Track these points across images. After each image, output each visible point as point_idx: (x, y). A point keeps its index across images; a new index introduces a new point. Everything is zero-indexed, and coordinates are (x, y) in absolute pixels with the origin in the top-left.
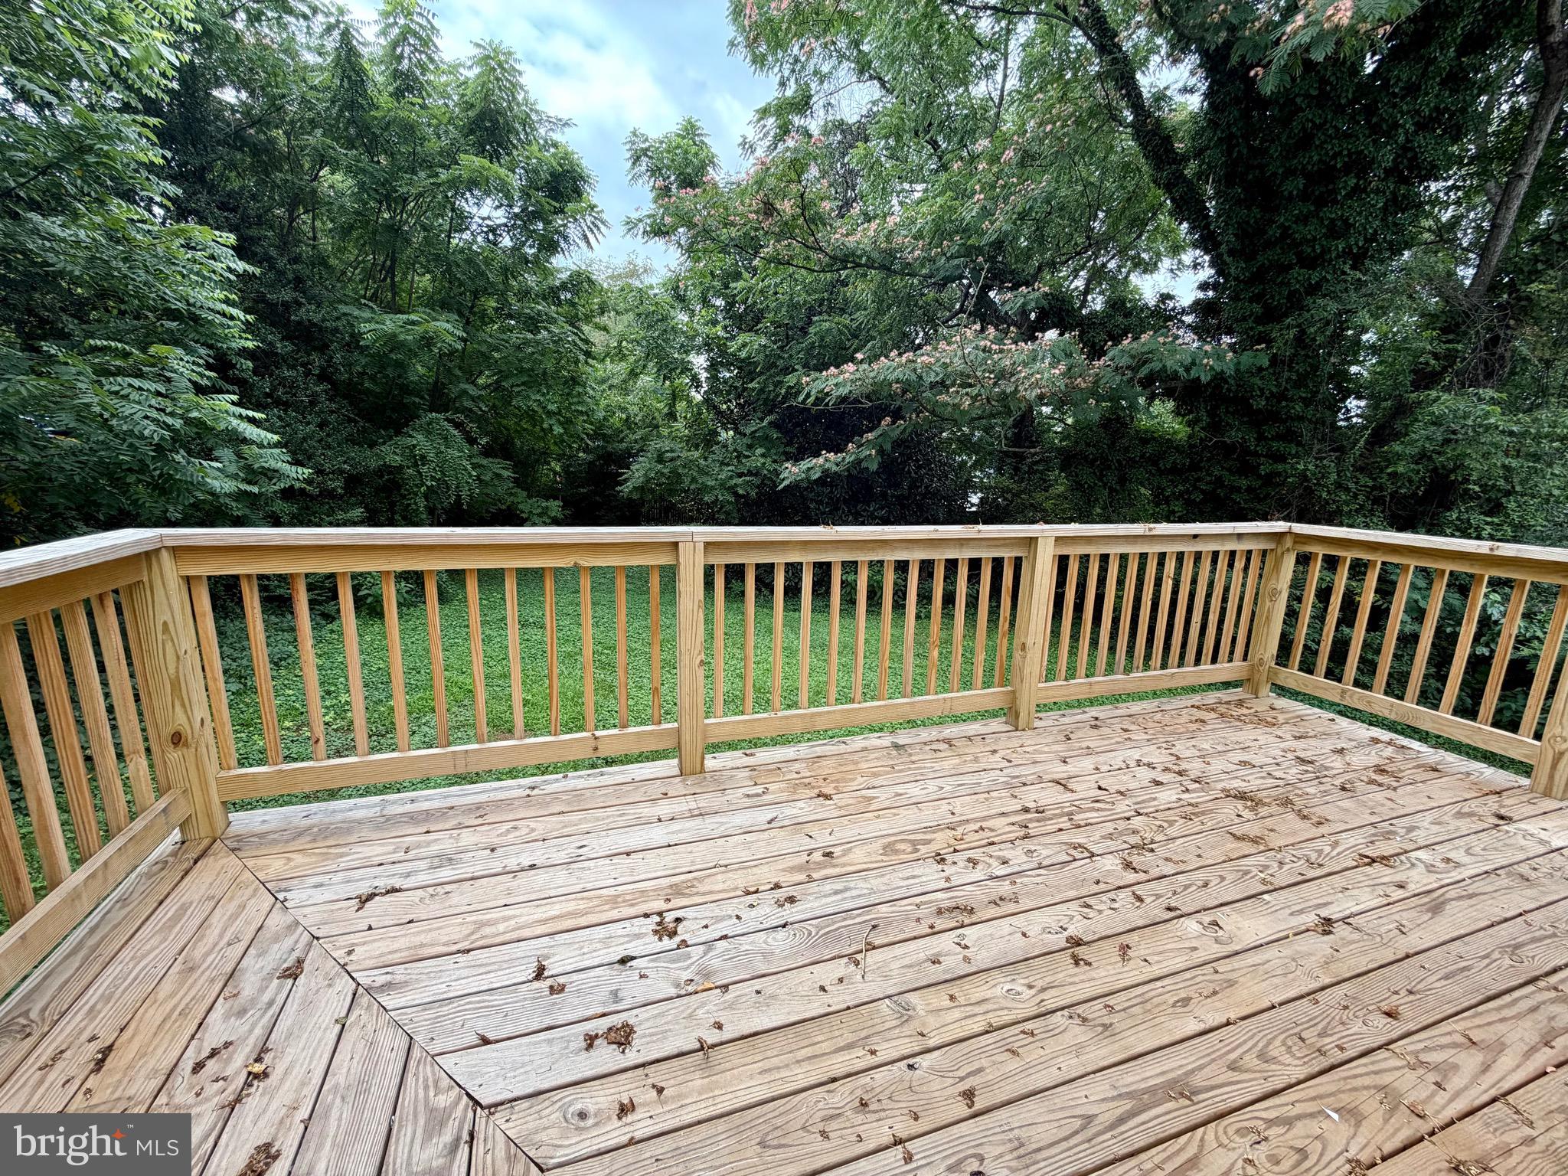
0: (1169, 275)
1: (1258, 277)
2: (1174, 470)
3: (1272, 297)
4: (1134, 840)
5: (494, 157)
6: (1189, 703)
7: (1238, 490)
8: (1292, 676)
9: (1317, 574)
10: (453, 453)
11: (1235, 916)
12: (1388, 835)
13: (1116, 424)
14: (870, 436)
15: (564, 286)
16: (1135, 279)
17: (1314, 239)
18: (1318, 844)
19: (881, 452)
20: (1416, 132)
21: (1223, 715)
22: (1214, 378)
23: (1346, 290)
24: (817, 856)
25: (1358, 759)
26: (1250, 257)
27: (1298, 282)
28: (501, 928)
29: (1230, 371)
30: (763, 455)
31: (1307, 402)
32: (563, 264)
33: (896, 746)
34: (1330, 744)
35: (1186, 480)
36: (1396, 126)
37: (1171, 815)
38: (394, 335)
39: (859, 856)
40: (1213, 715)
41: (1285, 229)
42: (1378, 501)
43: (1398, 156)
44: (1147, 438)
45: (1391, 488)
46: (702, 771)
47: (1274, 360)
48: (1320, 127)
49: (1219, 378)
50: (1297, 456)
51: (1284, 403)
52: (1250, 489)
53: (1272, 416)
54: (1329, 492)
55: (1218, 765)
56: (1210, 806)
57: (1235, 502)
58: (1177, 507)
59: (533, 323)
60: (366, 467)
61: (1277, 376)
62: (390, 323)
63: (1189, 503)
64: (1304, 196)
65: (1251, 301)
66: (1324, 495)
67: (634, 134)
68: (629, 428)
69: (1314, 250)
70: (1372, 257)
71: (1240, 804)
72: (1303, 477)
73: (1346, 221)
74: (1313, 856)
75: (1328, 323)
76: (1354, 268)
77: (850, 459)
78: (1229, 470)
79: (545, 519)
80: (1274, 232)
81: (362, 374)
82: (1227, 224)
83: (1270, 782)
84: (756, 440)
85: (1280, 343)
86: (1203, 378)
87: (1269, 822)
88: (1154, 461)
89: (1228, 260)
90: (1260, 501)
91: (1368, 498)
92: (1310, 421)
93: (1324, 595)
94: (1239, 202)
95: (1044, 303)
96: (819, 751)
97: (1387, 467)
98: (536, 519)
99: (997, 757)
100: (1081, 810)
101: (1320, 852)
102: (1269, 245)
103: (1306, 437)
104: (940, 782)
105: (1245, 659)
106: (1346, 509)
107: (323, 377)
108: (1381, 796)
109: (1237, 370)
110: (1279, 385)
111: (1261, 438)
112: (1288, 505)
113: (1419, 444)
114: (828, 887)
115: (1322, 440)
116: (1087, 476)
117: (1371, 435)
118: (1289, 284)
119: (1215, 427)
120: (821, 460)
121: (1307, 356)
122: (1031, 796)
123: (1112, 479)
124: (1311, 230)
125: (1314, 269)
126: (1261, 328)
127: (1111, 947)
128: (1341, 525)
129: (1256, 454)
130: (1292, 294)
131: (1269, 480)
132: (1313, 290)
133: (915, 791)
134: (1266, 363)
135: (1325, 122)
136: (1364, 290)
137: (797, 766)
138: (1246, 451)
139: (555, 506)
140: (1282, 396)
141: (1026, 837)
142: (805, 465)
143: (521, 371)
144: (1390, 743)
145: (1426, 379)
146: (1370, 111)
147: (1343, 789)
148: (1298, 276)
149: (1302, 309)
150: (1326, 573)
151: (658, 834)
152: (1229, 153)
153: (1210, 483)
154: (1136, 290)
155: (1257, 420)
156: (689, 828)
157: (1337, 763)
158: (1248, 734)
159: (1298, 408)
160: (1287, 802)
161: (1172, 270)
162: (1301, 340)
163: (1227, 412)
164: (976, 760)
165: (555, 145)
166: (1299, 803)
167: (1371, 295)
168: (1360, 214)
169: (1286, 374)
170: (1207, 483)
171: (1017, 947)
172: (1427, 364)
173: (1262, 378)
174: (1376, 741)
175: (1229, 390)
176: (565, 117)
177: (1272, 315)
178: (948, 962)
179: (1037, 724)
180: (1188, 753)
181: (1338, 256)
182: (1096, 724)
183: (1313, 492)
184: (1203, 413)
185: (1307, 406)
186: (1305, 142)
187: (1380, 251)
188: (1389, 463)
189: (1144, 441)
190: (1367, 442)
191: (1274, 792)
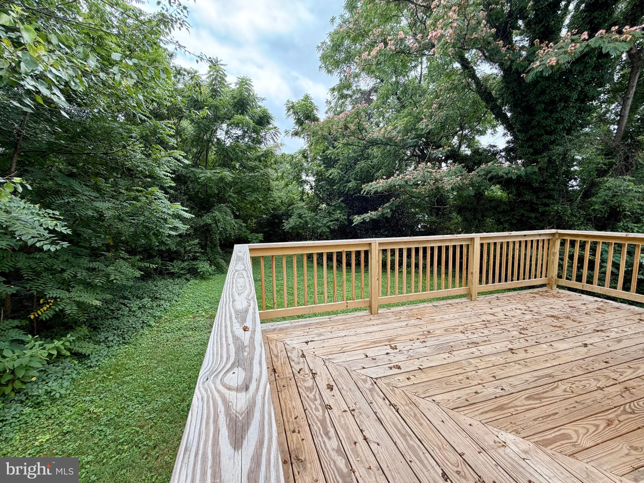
0: (491, 135)
1: (530, 139)
2: (504, 212)
3: (537, 146)
4: (521, 327)
5: (242, 113)
6: (529, 292)
7: (531, 218)
8: (564, 282)
9: (568, 249)
10: (228, 218)
11: (556, 344)
12: (602, 325)
13: (479, 195)
14: (387, 205)
15: (262, 155)
16: (477, 138)
17: (551, 125)
18: (580, 327)
19: (391, 210)
20: (585, 86)
21: (541, 295)
22: (517, 177)
23: (566, 143)
24: (426, 332)
25: (591, 306)
26: (526, 132)
27: (546, 140)
28: (349, 348)
29: (523, 174)
30: (339, 213)
31: (555, 183)
32: (263, 147)
33: (434, 306)
34: (580, 302)
35: (509, 216)
36: (577, 85)
37: (531, 322)
38: (210, 178)
39: (438, 332)
40: (537, 295)
41: (539, 122)
42: (589, 220)
43: (579, 94)
44: (491, 199)
45: (594, 215)
46: (378, 313)
47: (540, 169)
48: (547, 87)
49: (519, 177)
50: (553, 204)
51: (546, 184)
52: (536, 218)
53: (542, 189)
54: (568, 217)
55: (542, 309)
56: (543, 319)
57: (530, 222)
58: (506, 225)
59: (253, 169)
60: (200, 225)
61: (542, 174)
62: (209, 173)
63: (511, 224)
64: (545, 110)
65: (528, 148)
66: (567, 218)
67: (288, 101)
68: (283, 205)
69: (551, 128)
70: (574, 130)
71: (553, 319)
72: (557, 211)
73: (562, 118)
74: (579, 330)
75: (560, 155)
76: (567, 134)
77: (379, 213)
78: (526, 210)
79: (257, 241)
80: (534, 123)
81: (198, 192)
82: (516, 121)
83: (561, 313)
84: (336, 208)
85: (542, 163)
86: (513, 177)
87: (563, 323)
88: (495, 208)
89: (518, 134)
90: (540, 222)
91: (585, 219)
92: (557, 190)
93: (571, 257)
94: (520, 113)
95: (448, 153)
96: (410, 308)
97: (591, 207)
98: (254, 241)
99: (468, 308)
100: (501, 321)
101: (581, 329)
102: (533, 127)
103: (556, 196)
104: (454, 315)
105: (546, 277)
106: (576, 223)
107: (185, 194)
108: (599, 315)
109: (526, 173)
110: (543, 178)
111: (538, 198)
112: (552, 223)
113: (603, 197)
114: (433, 339)
115: (563, 197)
116: (469, 215)
117: (584, 194)
118: (542, 141)
119: (519, 194)
120: (369, 214)
121: (553, 166)
122: (484, 318)
123: (479, 216)
124: (549, 122)
125: (552, 135)
126: (533, 157)
127: (522, 350)
128: (575, 229)
129: (537, 204)
130: (544, 145)
131: (543, 213)
132: (552, 142)
133: (446, 317)
134: (537, 170)
135: (550, 85)
136: (572, 142)
137: (406, 312)
138: (532, 203)
139: (261, 236)
140: (545, 182)
141: (486, 327)
142: (363, 216)
143: (250, 186)
144: (601, 301)
145: (602, 173)
146: (567, 80)
147: (586, 314)
148: (546, 138)
149: (549, 150)
150: (571, 249)
151: (375, 328)
152: (514, 97)
153: (519, 216)
154: (478, 142)
155: (536, 191)
156: (384, 327)
157: (584, 307)
158: (551, 300)
159: (552, 186)
160: (568, 318)
161: (492, 134)
162: (550, 161)
163: (523, 188)
164: (462, 309)
165: (260, 107)
166: (572, 318)
167: (576, 144)
168: (567, 115)
169: (545, 174)
170: (518, 216)
171: (495, 351)
172: (602, 167)
173: (536, 176)
174: (597, 301)
175: (523, 180)
176: (263, 97)
177: (537, 152)
178: (476, 353)
179: (478, 299)
180: (532, 306)
181: (561, 130)
182: (498, 299)
183: (561, 217)
184: (514, 189)
185: (555, 185)
186: (543, 92)
187: (577, 127)
188: (592, 205)
189: (491, 201)
190: (581, 198)
191: (563, 315)
